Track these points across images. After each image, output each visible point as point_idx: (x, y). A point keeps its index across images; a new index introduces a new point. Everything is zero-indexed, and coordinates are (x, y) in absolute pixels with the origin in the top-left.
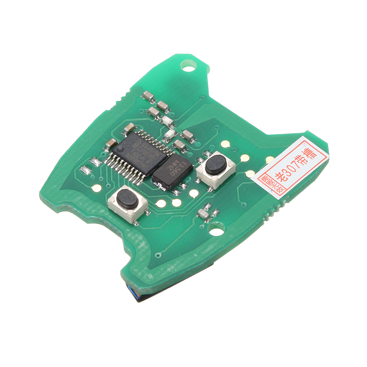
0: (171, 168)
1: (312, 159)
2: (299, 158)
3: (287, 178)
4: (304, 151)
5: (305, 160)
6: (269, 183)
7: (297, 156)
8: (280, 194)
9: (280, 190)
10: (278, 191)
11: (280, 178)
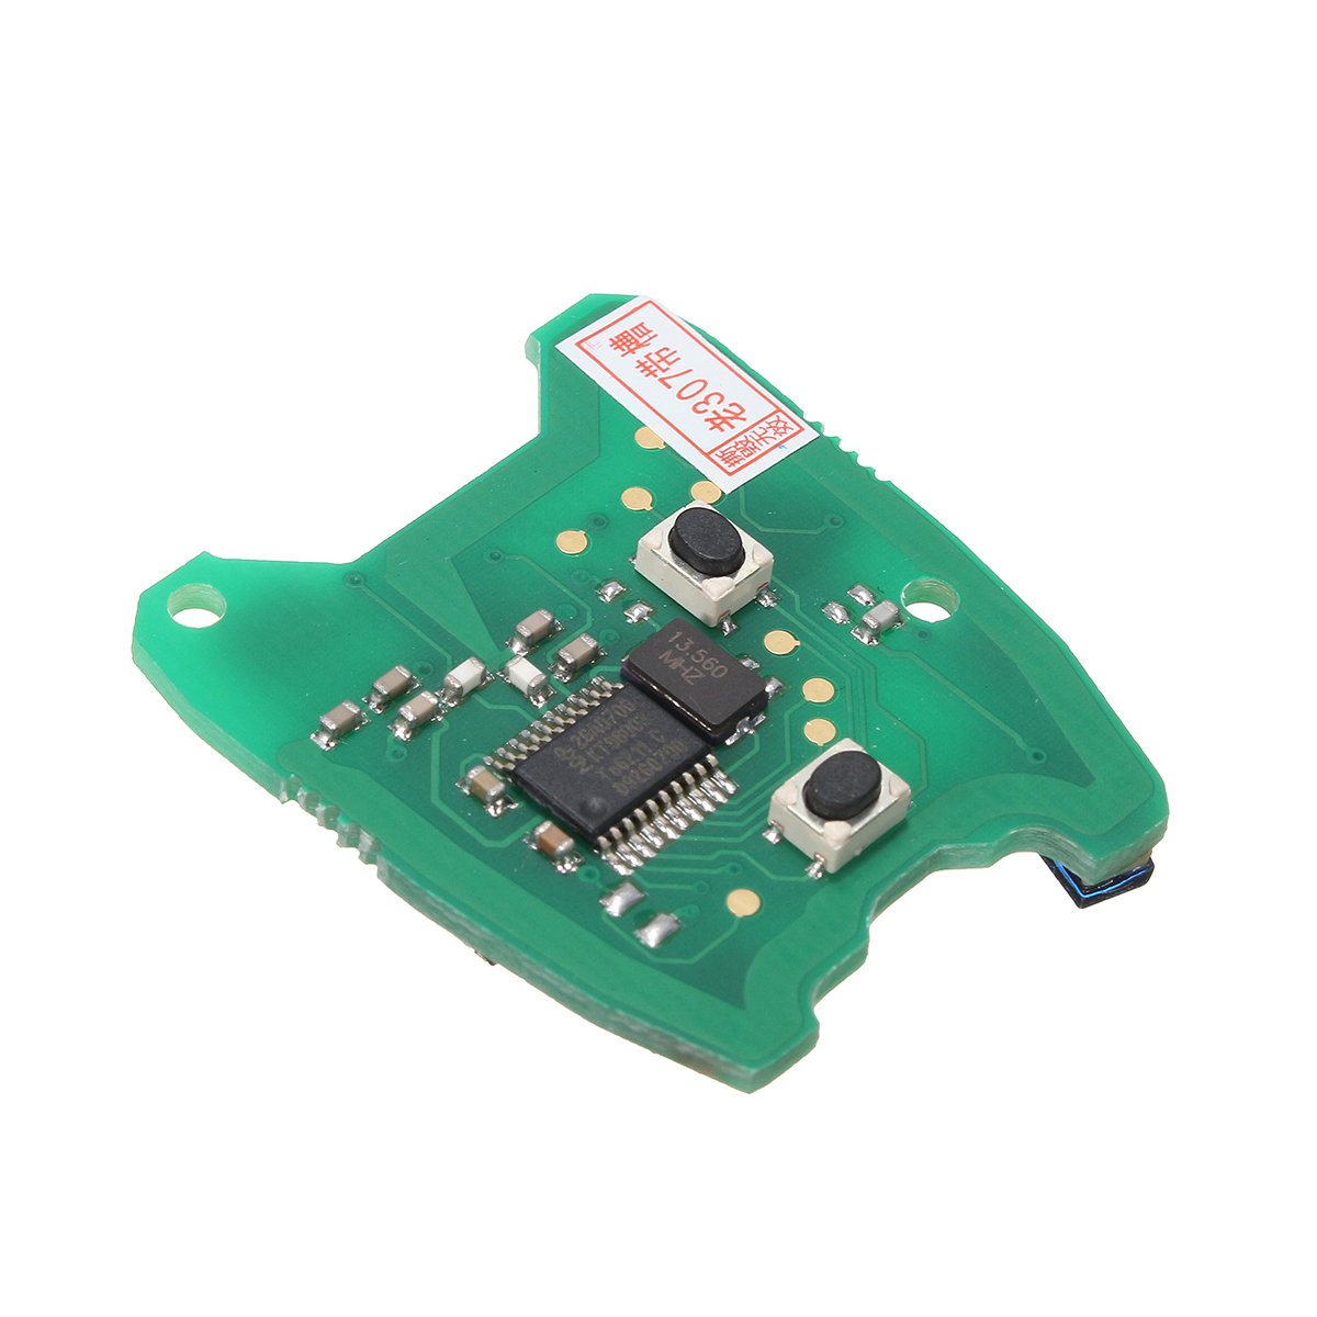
1: (655, 336)
2: (651, 366)
3: (731, 405)
4: (623, 350)
5: (657, 353)
6: (748, 448)
7: (642, 371)
8: (796, 429)
9: (779, 426)
10: (782, 430)
11: (729, 420)
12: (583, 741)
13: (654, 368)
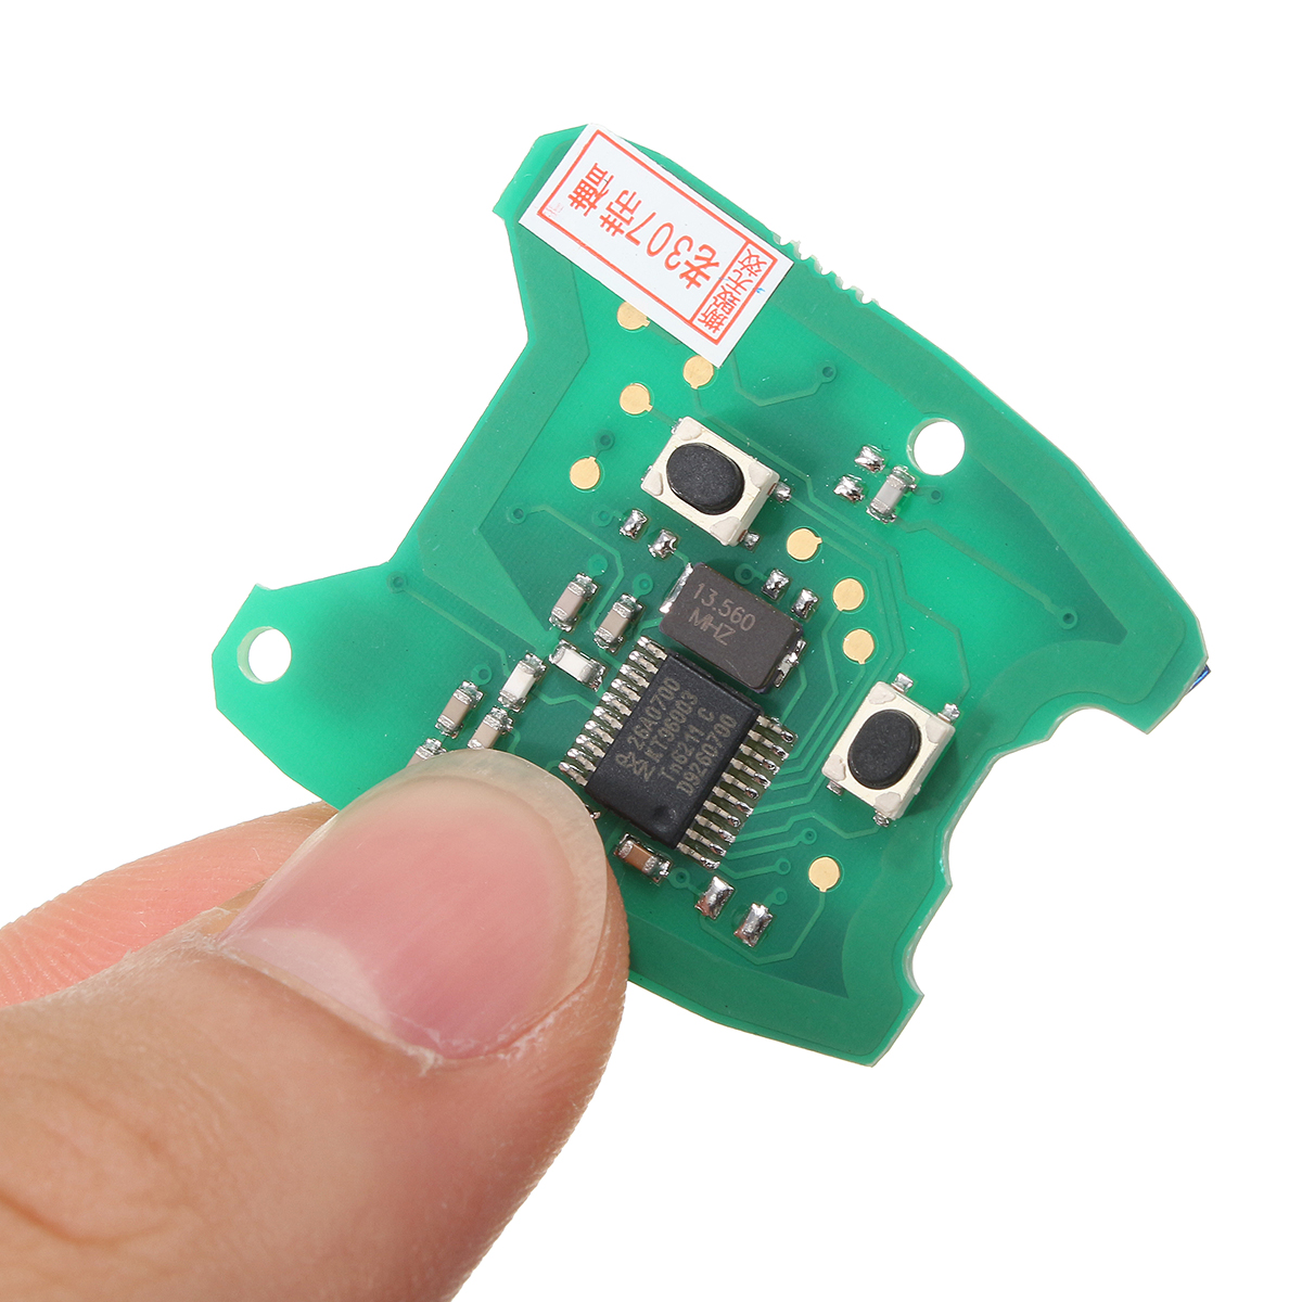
0: (724, 630)
1: (612, 177)
2: (615, 220)
3: (701, 249)
4: (584, 207)
5: (618, 201)
6: (728, 304)
7: (608, 230)
8: (770, 261)
9: (752, 263)
10: (756, 268)
11: (702, 270)
12: (640, 740)
13: (619, 221)
